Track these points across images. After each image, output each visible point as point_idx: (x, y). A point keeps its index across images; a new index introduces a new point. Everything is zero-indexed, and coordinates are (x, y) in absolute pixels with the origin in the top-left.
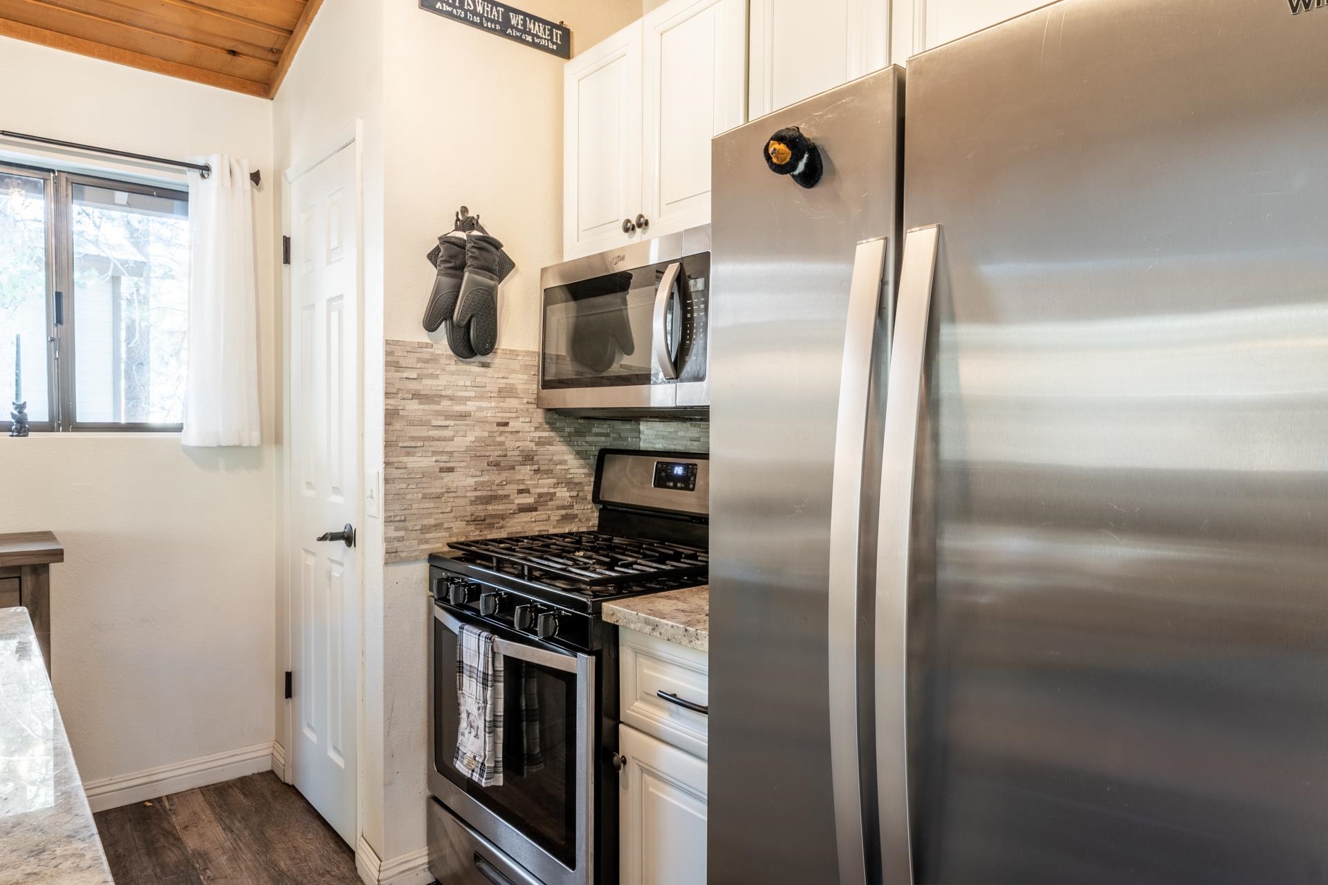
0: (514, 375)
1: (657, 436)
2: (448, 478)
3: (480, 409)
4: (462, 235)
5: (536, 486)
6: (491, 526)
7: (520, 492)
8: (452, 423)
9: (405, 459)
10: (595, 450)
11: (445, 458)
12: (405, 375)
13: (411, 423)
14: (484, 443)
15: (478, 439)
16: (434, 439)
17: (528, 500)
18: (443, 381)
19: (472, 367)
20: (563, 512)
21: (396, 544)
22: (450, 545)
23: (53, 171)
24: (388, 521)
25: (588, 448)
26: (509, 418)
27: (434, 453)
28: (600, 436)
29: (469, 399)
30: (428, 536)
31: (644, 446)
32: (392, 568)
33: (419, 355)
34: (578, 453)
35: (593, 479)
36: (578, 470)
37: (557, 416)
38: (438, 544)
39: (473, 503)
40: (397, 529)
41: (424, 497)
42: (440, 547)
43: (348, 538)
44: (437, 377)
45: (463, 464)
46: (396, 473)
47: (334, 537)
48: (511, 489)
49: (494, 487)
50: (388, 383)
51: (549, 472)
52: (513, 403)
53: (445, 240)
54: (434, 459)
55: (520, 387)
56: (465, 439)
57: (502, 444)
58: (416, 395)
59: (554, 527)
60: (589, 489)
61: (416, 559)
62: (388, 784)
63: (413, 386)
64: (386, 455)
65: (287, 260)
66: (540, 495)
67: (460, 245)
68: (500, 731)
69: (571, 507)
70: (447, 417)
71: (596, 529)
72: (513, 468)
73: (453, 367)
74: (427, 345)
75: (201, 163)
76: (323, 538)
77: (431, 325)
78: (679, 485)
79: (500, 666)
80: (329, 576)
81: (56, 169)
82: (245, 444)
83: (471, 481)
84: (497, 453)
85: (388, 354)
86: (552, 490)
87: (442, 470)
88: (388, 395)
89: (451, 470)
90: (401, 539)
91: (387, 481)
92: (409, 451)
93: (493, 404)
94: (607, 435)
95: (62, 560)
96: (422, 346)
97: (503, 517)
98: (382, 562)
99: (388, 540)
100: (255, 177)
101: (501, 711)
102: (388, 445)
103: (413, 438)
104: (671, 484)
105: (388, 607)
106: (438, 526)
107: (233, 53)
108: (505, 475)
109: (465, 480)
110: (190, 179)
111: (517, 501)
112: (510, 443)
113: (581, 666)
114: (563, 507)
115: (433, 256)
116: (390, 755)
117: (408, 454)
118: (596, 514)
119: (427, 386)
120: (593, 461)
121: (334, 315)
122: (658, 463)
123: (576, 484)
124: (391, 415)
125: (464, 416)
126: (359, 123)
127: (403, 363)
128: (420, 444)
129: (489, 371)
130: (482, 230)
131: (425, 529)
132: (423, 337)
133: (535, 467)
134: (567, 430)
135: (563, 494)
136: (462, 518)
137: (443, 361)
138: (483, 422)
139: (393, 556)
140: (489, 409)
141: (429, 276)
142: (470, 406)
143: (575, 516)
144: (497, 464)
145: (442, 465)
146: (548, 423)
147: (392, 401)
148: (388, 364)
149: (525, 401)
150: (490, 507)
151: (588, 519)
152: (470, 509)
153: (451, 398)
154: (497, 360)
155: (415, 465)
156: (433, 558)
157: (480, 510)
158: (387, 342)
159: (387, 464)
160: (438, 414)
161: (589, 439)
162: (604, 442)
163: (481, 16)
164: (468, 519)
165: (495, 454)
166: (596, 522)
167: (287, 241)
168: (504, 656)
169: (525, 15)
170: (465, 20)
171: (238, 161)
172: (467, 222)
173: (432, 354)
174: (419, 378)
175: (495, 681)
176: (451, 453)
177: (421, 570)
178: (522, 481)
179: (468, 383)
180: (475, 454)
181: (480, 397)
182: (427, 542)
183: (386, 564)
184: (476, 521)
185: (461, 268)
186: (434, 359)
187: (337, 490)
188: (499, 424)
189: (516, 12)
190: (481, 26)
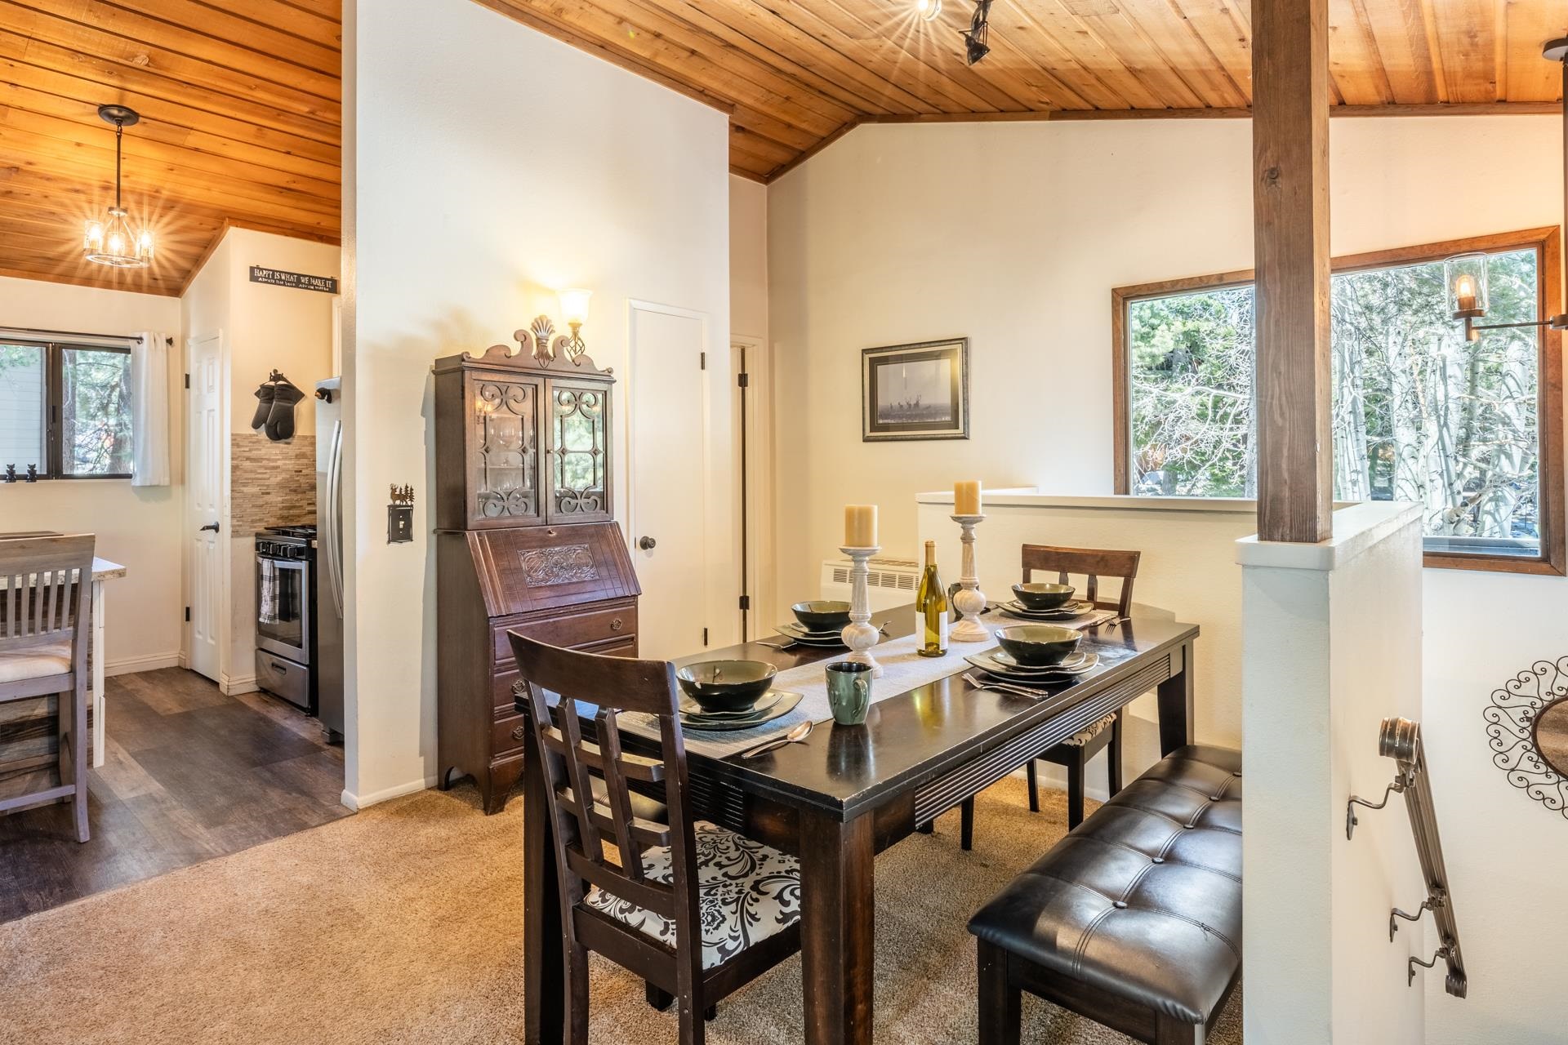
0: (305, 449)
2: (267, 498)
3: (285, 464)
4: (272, 383)
6: (292, 520)
7: (309, 504)
8: (268, 471)
9: (242, 488)
11: (264, 488)
12: (243, 449)
13: (246, 472)
14: (287, 480)
15: (283, 479)
16: (258, 479)
18: (263, 451)
19: (281, 445)
21: (238, 528)
22: (266, 528)
23: (50, 343)
24: (233, 517)
26: (303, 468)
27: (258, 486)
29: (279, 459)
30: (255, 524)
32: (235, 539)
33: (250, 440)
38: (260, 528)
39: (280, 509)
40: (238, 521)
41: (253, 506)
42: (261, 530)
43: (216, 528)
44: (260, 450)
45: (276, 491)
46: (239, 495)
47: (208, 528)
48: (304, 503)
49: (294, 504)
50: (233, 453)
52: (305, 461)
53: (263, 386)
54: (258, 488)
56: (276, 479)
57: (297, 481)
58: (248, 459)
61: (249, 535)
62: (233, 641)
63: (247, 454)
64: (232, 487)
65: (187, 386)
67: (271, 388)
68: (277, 601)
70: (266, 469)
72: (304, 492)
73: (269, 445)
74: (254, 435)
75: (137, 336)
76: (203, 529)
77: (256, 425)
79: (277, 573)
80: (208, 549)
81: (53, 342)
82: (162, 484)
83: (280, 499)
85: (232, 440)
87: (263, 493)
88: (233, 459)
89: (268, 493)
90: (240, 526)
91: (232, 499)
92: (245, 485)
93: (293, 463)
96: (251, 435)
97: (299, 516)
98: (230, 536)
99: (233, 526)
100: (170, 341)
101: (277, 592)
102: (233, 482)
103: (246, 479)
105: (233, 558)
106: (261, 520)
108: (299, 496)
109: (276, 498)
110: (131, 344)
113: (303, 566)
115: (257, 394)
116: (234, 627)
117: (244, 486)
119: (254, 454)
121: (211, 419)
124: (234, 468)
125: (277, 467)
126: (221, 330)
127: (241, 444)
128: (252, 481)
129: (290, 446)
130: (285, 380)
131: (252, 521)
132: (253, 431)
136: (275, 517)
137: (263, 442)
138: (287, 472)
139: (235, 534)
141: (255, 403)
142: (279, 463)
144: (295, 491)
145: (263, 491)
147: (235, 462)
148: (233, 445)
150: (291, 511)
153: (268, 460)
154: (295, 441)
155: (248, 491)
156: (258, 535)
157: (285, 513)
158: (232, 435)
159: (232, 491)
160: (261, 467)
163: (284, 281)
164: (278, 516)
165: (294, 486)
167: (187, 376)
168: (280, 569)
169: (310, 277)
170: (275, 284)
171: (159, 334)
172: (277, 377)
173: (257, 439)
174: (250, 451)
175: (274, 579)
176: (268, 486)
177: (252, 541)
179: (278, 452)
180: (282, 486)
181: (285, 459)
182: (255, 527)
183: (232, 536)
184: (282, 517)
185: (273, 398)
186: (258, 442)
187: (211, 506)
188: (296, 471)
189: (305, 276)
190: (284, 285)
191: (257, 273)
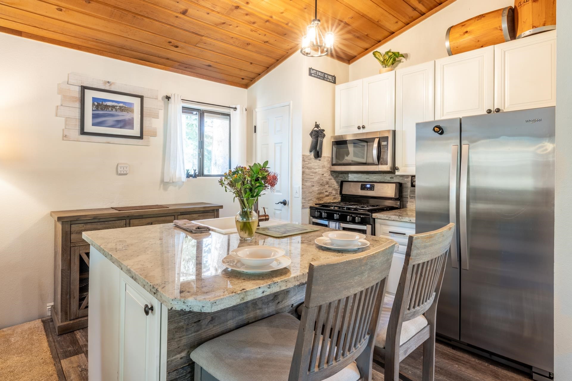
0: (325, 163)
1: (355, 178)
2: (313, 188)
3: (319, 171)
4: (315, 129)
5: (329, 190)
6: (320, 200)
7: (326, 191)
8: (314, 174)
10: (340, 181)
11: (312, 183)
12: (306, 163)
13: (307, 175)
14: (320, 179)
15: (319, 178)
16: (311, 178)
17: (327, 194)
18: (312, 164)
19: (318, 161)
20: (334, 197)
21: (304, 204)
22: (316, 204)
23: (200, 110)
24: (303, 198)
25: (339, 181)
26: (324, 173)
28: (341, 178)
29: (316, 168)
30: (309, 202)
31: (349, 180)
32: (303, 210)
33: (308, 158)
34: (337, 182)
35: (339, 189)
36: (336, 186)
37: (333, 172)
39: (317, 194)
40: (304, 200)
41: (309, 193)
42: (312, 205)
45: (315, 185)
46: (304, 187)
47: (281, 203)
48: (324, 191)
49: (321, 190)
50: (303, 165)
51: (331, 186)
52: (325, 169)
53: (312, 130)
54: (311, 183)
55: (326, 165)
56: (316, 178)
57: (322, 179)
58: (307, 168)
59: (332, 201)
60: (339, 191)
61: (307, 208)
63: (307, 166)
64: (302, 182)
65: (255, 132)
66: (330, 192)
67: (315, 132)
69: (335, 195)
71: (340, 201)
72: (324, 185)
73: (314, 161)
74: (310, 156)
75: (234, 107)
76: (277, 203)
77: (311, 151)
78: (369, 189)
81: (201, 109)
83: (317, 189)
84: (322, 182)
85: (303, 158)
86: (332, 191)
88: (303, 168)
89: (313, 186)
90: (305, 203)
91: (302, 188)
93: (321, 170)
94: (342, 177)
95: (222, 208)
96: (308, 156)
97: (323, 198)
98: (301, 208)
99: (303, 203)
100: (246, 110)
102: (303, 180)
104: (366, 189)
105: (302, 219)
106: (311, 200)
107: (243, 79)
108: (323, 187)
109: (316, 189)
111: (326, 194)
112: (324, 180)
114: (333, 196)
115: (311, 134)
117: (306, 182)
118: (340, 197)
119: (309, 165)
120: (340, 183)
121: (278, 147)
122: (361, 184)
123: (336, 190)
124: (303, 173)
125: (316, 173)
126: (292, 100)
127: (305, 160)
128: (308, 179)
129: (321, 161)
130: (320, 127)
131: (309, 200)
132: (309, 154)
133: (329, 185)
134: (335, 176)
135: (334, 192)
137: (312, 159)
138: (319, 174)
139: (303, 207)
140: (320, 171)
141: (310, 139)
142: (317, 170)
143: (336, 198)
144: (322, 185)
145: (312, 185)
146: (331, 174)
147: (303, 169)
148: (303, 160)
149: (327, 169)
150: (320, 195)
151: (339, 199)
152: (317, 196)
153: (314, 168)
154: (322, 159)
155: (307, 185)
156: (311, 208)
158: (303, 155)
159: (302, 184)
160: (311, 172)
161: (339, 178)
162: (342, 179)
163: (320, 76)
164: (316, 198)
166: (340, 199)
167: (255, 127)
169: (328, 75)
170: (317, 77)
171: (243, 106)
172: (317, 126)
173: (310, 158)
176: (313, 182)
177: (308, 211)
178: (326, 189)
179: (317, 165)
180: (318, 182)
181: (319, 168)
182: (309, 204)
183: (302, 209)
184: (319, 199)
185: (318, 137)
187: (278, 191)
188: (322, 175)
189: (326, 74)
190: (320, 78)
191: (312, 72)
